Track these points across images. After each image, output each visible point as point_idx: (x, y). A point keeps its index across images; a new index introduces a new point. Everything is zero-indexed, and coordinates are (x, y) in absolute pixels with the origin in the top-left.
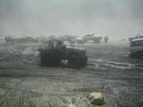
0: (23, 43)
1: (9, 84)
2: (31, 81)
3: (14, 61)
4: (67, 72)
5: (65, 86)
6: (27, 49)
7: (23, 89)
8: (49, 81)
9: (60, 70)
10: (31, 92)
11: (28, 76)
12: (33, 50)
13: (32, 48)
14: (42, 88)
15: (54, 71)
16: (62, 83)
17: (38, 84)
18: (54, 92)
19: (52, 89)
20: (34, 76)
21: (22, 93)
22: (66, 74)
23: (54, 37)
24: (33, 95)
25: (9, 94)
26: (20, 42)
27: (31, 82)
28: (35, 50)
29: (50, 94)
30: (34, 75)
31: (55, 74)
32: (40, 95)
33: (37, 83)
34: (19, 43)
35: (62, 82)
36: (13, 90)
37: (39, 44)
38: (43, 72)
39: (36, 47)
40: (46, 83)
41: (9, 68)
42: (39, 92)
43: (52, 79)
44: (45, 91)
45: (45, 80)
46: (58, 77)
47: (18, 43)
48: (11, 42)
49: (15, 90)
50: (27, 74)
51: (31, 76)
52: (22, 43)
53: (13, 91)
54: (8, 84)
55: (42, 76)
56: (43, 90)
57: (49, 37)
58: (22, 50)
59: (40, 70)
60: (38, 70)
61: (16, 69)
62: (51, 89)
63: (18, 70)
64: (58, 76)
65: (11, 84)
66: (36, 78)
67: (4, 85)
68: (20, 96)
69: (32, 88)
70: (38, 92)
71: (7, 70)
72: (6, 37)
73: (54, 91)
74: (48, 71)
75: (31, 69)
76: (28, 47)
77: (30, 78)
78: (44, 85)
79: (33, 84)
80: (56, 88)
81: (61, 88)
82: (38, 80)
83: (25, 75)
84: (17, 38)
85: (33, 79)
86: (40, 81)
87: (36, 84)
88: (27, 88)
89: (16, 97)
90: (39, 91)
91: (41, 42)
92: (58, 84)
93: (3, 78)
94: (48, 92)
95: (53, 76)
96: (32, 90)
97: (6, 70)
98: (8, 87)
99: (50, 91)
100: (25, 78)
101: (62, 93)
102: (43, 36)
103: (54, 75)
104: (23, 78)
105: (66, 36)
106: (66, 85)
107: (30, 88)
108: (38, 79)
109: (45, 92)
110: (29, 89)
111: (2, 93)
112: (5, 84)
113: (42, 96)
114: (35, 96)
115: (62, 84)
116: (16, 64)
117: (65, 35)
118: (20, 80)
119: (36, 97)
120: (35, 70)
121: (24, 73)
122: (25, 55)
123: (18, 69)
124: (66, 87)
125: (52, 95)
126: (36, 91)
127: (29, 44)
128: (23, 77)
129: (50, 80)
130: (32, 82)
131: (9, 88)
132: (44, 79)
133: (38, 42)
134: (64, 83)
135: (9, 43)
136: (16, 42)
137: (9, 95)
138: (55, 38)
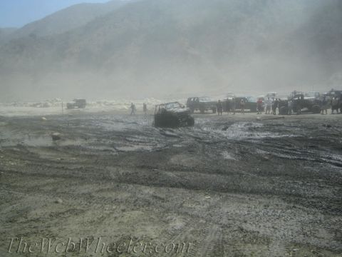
0: (226, 113)
1: (194, 206)
2: (243, 202)
3: (206, 153)
4: (337, 188)
5: (332, 226)
6: (234, 125)
7: (224, 221)
8: (288, 208)
9: (318, 182)
10: (242, 230)
11: (237, 190)
12: (250, 129)
13: (248, 125)
14: (269, 224)
15: (301, 183)
16: (323, 216)
17: (261, 214)
18: (300, 238)
19: (296, 229)
20: (252, 192)
21: (221, 229)
22: (334, 192)
23: (302, 96)
24: (246, 239)
25: (192, 229)
26: (220, 111)
27: (243, 205)
28: (255, 128)
29: (290, 241)
30: (250, 189)
31: (304, 190)
32: (264, 240)
33: (257, 210)
34: (217, 113)
35: (323, 213)
36: (201, 221)
37: (263, 114)
38: (273, 182)
39: (258, 120)
40: (279, 211)
41: (193, 170)
42: (261, 233)
43: (296, 202)
44: (277, 231)
45: (277, 205)
46: (314, 200)
47: (214, 112)
48: (199, 111)
49: (205, 222)
50: (235, 185)
51: (243, 192)
52: (224, 113)
53: (202, 223)
54: (190, 206)
55: (270, 193)
56: (273, 227)
57: (288, 97)
58: (225, 129)
59: (265, 178)
60: (262, 178)
61: (209, 173)
62: (292, 227)
63: (215, 175)
64: (313, 197)
65: (198, 207)
66: (256, 196)
67: (181, 206)
68: (217, 237)
69: (245, 222)
70: (258, 232)
71: (191, 173)
72: (189, 99)
73: (301, 236)
74: (287, 182)
75: (243, 174)
76: (238, 121)
77: (241, 197)
78: (275, 217)
79: (249, 211)
80: (307, 229)
81: (320, 230)
82: (260, 203)
83: (231, 188)
84: (213, 100)
85: (247, 198)
86: (266, 206)
87: (254, 213)
88: (234, 220)
89: (208, 237)
90: (262, 231)
91: (268, 108)
92: (311, 217)
93: (182, 190)
94: (284, 235)
95: (300, 196)
96: (244, 226)
97: (187, 173)
98: (190, 213)
99: (290, 233)
100: (228, 194)
101: (324, 243)
102: (274, 95)
103: (302, 192)
104: (224, 195)
105: (333, 93)
106: (334, 224)
107: (240, 221)
108: (260, 200)
109: (278, 234)
110: (238, 223)
111: (178, 224)
112: (184, 205)
113: (268, 243)
114: (251, 242)
115: (322, 219)
116: (209, 160)
117: (332, 91)
118: (219, 199)
119: (253, 244)
120: (253, 178)
121: (226, 182)
122: (230, 141)
123: (214, 173)
124: (336, 228)
125: (296, 244)
126: (253, 228)
127: (239, 115)
128: (226, 192)
129: (292, 205)
130: (246, 205)
131: (192, 216)
132: (276, 200)
133: (261, 109)
134: (328, 216)
135: (195, 111)
136: (211, 111)
137: (192, 232)
138: (305, 98)
